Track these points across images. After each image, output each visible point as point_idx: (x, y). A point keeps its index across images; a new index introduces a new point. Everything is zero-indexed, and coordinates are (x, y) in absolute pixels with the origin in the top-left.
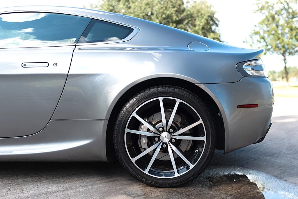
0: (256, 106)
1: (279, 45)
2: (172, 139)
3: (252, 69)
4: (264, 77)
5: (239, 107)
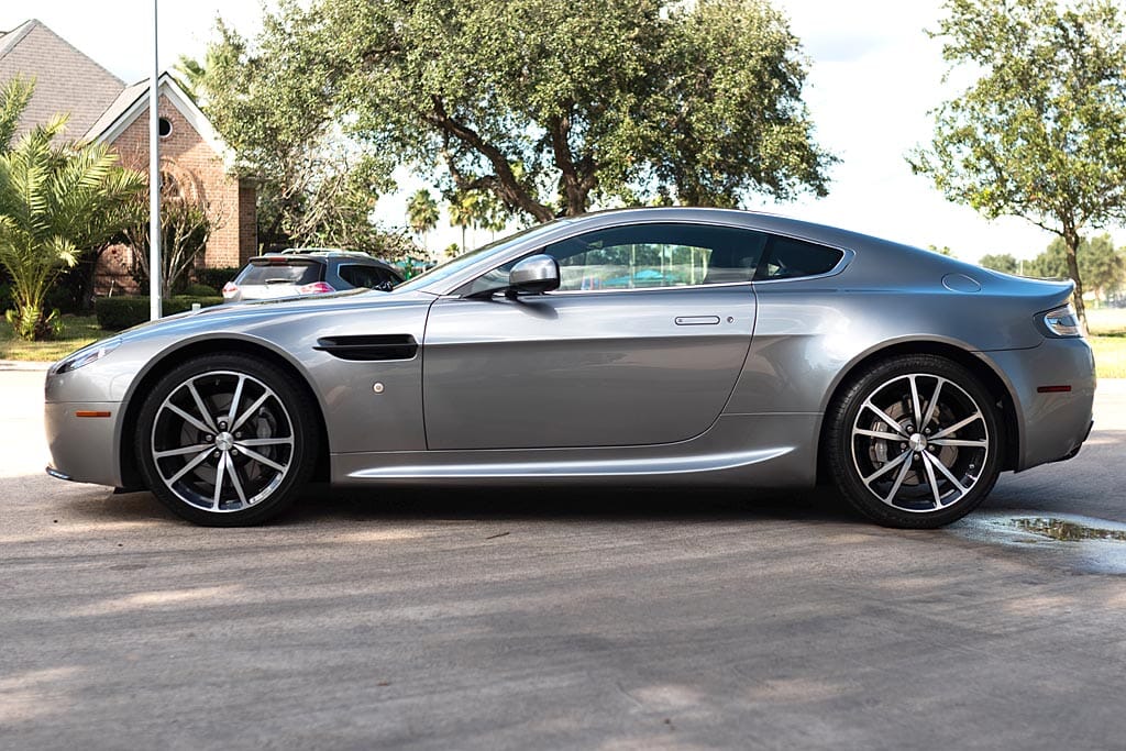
0: (1067, 388)
1: (1051, 179)
2: (928, 445)
3: (1060, 323)
4: (1079, 336)
5: (1041, 390)
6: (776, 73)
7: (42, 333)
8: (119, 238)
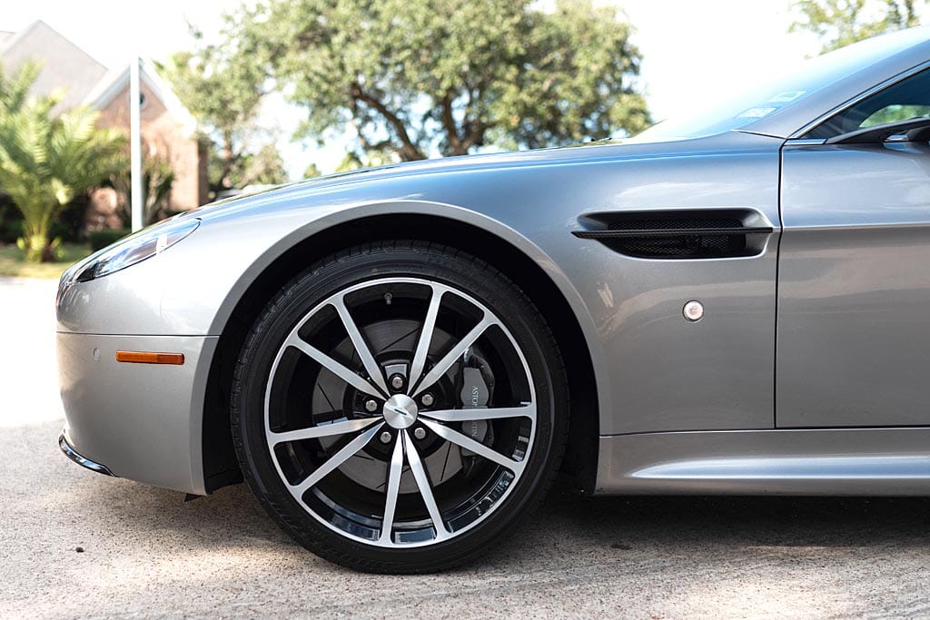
6: (623, 54)
7: (47, 257)
8: (106, 183)
